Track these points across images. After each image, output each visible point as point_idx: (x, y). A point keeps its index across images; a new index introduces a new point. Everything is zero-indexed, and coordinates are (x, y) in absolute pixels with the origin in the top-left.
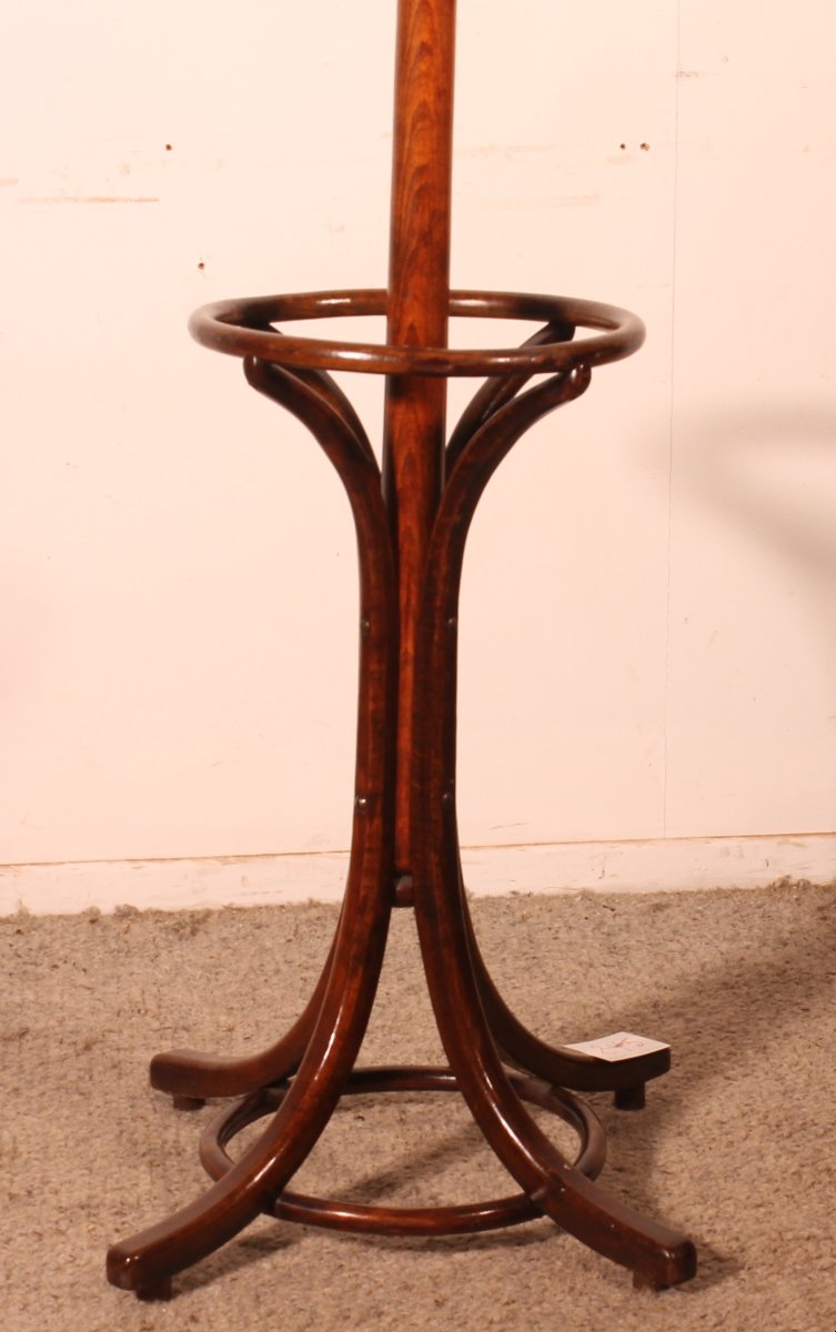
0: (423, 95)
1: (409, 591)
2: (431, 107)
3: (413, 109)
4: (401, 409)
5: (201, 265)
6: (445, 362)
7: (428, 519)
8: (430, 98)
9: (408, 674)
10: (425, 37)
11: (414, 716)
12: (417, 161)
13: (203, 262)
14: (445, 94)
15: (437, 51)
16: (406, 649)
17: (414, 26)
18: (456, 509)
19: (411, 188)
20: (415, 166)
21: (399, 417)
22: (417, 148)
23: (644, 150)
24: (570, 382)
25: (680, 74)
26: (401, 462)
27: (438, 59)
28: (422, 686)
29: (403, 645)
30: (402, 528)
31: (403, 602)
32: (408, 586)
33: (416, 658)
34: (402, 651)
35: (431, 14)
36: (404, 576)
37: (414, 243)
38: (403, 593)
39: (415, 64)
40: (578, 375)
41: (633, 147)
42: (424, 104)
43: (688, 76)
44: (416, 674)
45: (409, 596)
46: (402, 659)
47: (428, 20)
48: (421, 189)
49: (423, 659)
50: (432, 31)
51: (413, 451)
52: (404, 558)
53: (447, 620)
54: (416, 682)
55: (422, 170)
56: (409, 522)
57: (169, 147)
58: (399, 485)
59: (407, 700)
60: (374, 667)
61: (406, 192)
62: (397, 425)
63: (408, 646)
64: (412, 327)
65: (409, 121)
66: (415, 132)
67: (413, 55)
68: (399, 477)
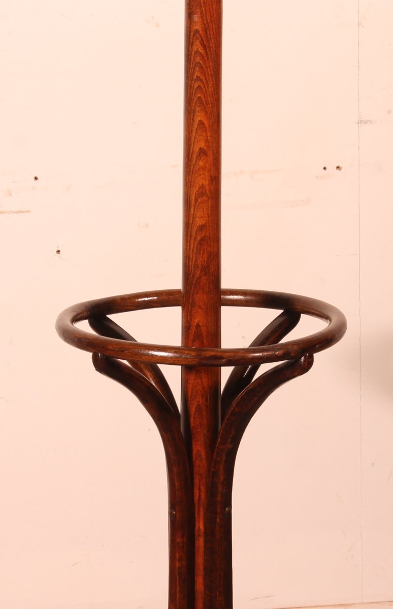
0: (202, 180)
1: (200, 491)
2: (207, 188)
3: (195, 190)
4: (192, 377)
5: (58, 251)
6: (222, 358)
7: (211, 445)
8: (206, 183)
9: (200, 543)
10: (202, 145)
11: (205, 569)
12: (199, 222)
13: (59, 249)
14: (215, 179)
15: (210, 153)
16: (199, 527)
17: (195, 138)
18: (229, 440)
19: (195, 239)
20: (198, 225)
21: (191, 382)
22: (199, 214)
23: (338, 170)
24: (300, 365)
25: (360, 122)
26: (193, 410)
27: (211, 158)
28: (210, 551)
29: (197, 525)
30: (195, 452)
31: (196, 498)
32: (199, 488)
33: (205, 533)
34: (197, 528)
35: (205, 131)
36: (196, 481)
37: (198, 273)
38: (196, 492)
39: (196, 162)
40: (304, 361)
41: (331, 168)
42: (202, 186)
43: (365, 123)
44: (205, 542)
45: (200, 493)
46: (196, 534)
47: (204, 134)
48: (202, 240)
49: (210, 533)
50: (207, 141)
51: (201, 403)
52: (196, 470)
53: (225, 509)
54: (205, 547)
55: (202, 228)
56: (199, 448)
57: (36, 178)
58: (192, 425)
59: (200, 560)
60: (179, 540)
61: (192, 242)
62: (190, 387)
63: (200, 525)
64: (198, 325)
65: (193, 198)
66: (197, 204)
67: (195, 156)
68: (192, 419)
